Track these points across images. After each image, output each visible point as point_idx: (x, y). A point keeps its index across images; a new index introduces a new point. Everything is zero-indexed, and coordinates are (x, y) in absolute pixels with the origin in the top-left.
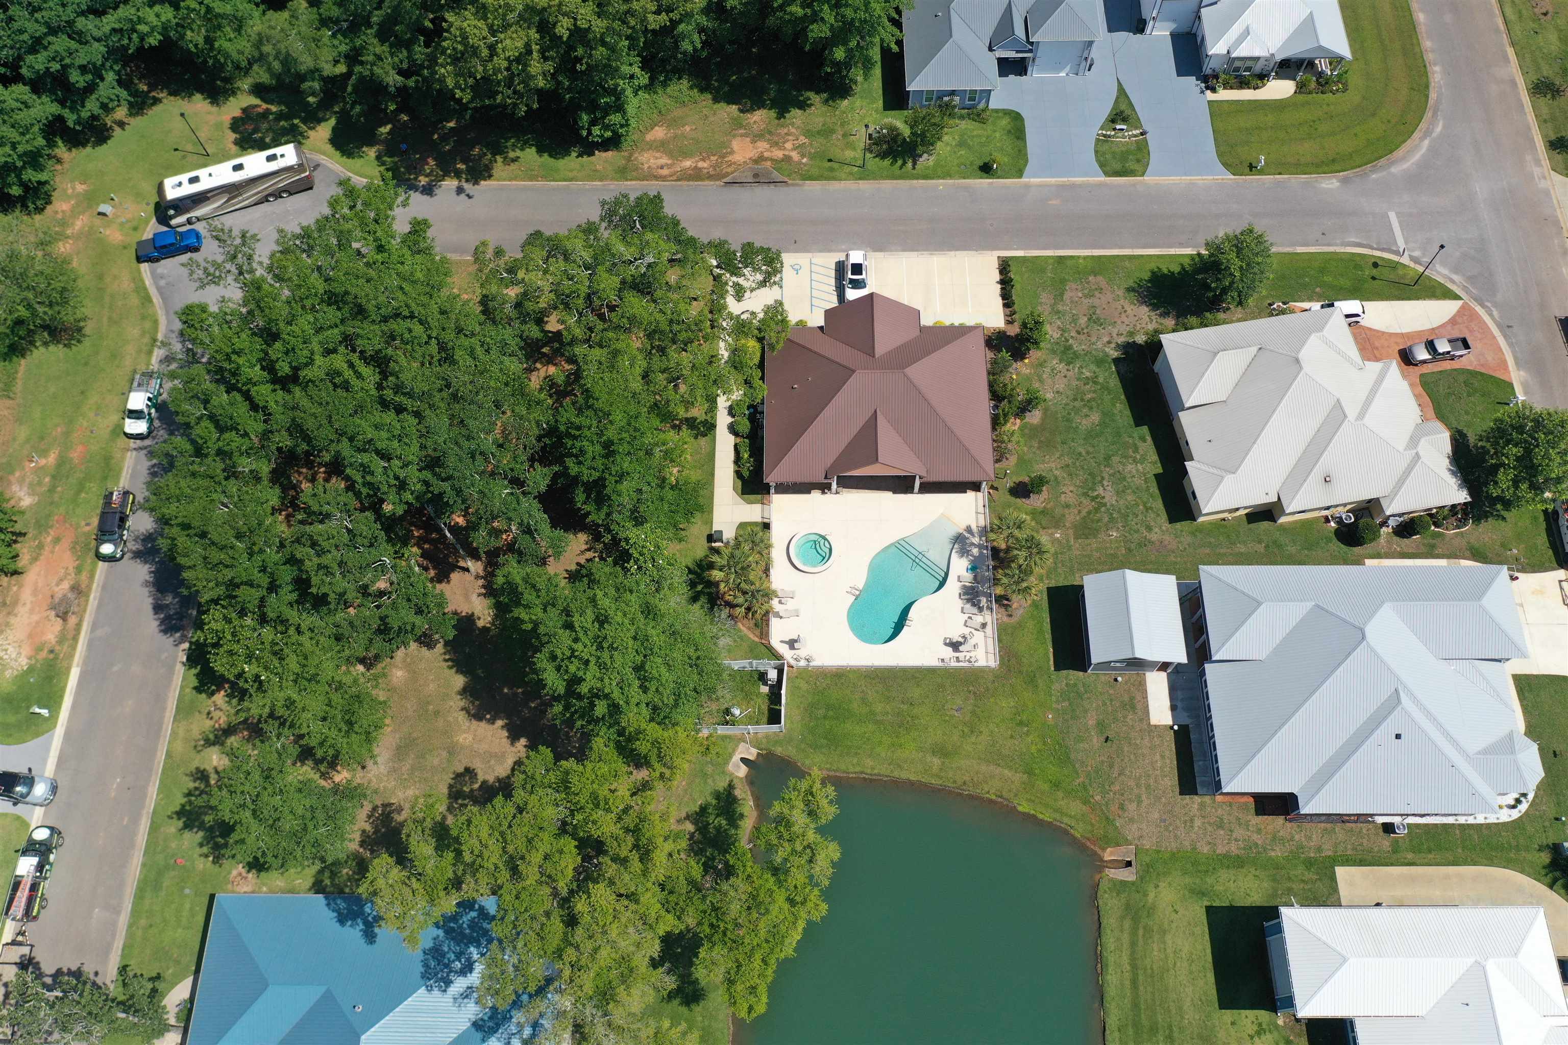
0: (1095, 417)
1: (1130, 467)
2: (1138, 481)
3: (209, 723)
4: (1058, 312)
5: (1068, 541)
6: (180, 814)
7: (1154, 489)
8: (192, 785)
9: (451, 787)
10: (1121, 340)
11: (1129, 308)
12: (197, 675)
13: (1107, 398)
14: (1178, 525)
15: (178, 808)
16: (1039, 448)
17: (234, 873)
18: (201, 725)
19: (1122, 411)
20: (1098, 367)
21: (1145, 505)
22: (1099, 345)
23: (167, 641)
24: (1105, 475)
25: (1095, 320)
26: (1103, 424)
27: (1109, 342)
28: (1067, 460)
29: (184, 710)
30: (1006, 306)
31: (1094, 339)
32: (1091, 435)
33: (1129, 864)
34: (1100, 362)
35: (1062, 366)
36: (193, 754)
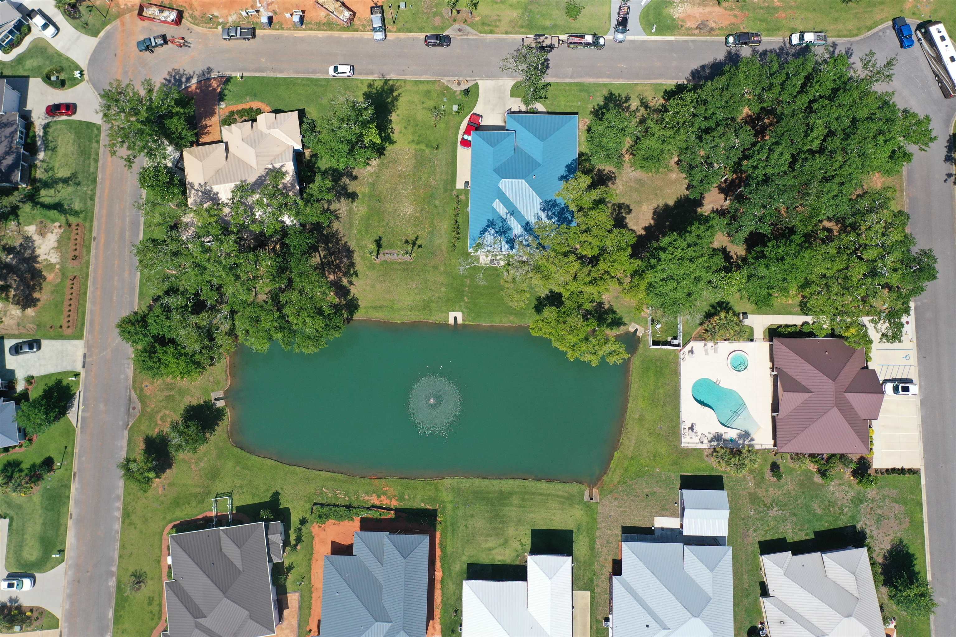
0: (819, 511)
1: (789, 526)
2: (782, 529)
3: (650, 99)
4: (884, 499)
5: (748, 489)
6: (611, 94)
7: (777, 536)
8: (623, 96)
9: (623, 204)
10: (868, 531)
11: (889, 538)
12: (672, 90)
13: (831, 519)
14: (757, 546)
15: (613, 93)
16: (800, 479)
17: (587, 120)
18: (649, 96)
19: (824, 525)
20: (850, 517)
21: (769, 530)
22: (864, 519)
23: (687, 74)
24: (784, 512)
25: (880, 518)
26: (815, 515)
27: (866, 524)
28: (793, 494)
29: (655, 87)
30: (887, 470)
31: (867, 516)
32: (808, 508)
33: (591, 499)
34: (853, 517)
35: (849, 497)
36: (637, 94)
